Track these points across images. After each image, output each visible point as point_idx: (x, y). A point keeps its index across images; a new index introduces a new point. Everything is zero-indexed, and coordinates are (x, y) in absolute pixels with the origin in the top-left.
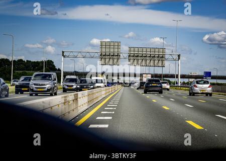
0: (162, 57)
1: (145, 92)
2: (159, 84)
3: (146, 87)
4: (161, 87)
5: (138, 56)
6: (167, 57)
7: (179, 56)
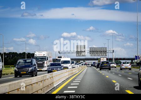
0: (106, 52)
1: (100, 70)
2: (108, 64)
3: (101, 66)
4: (110, 66)
5: (94, 52)
6: (107, 51)
7: (113, 51)
